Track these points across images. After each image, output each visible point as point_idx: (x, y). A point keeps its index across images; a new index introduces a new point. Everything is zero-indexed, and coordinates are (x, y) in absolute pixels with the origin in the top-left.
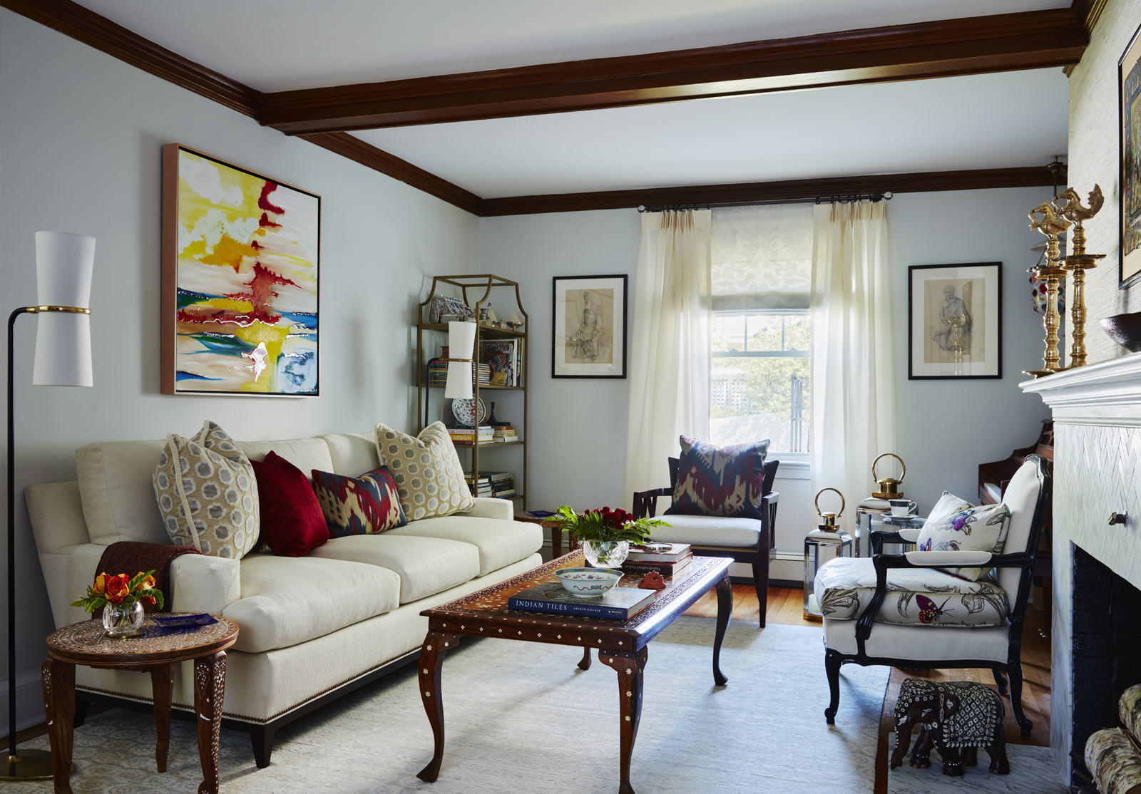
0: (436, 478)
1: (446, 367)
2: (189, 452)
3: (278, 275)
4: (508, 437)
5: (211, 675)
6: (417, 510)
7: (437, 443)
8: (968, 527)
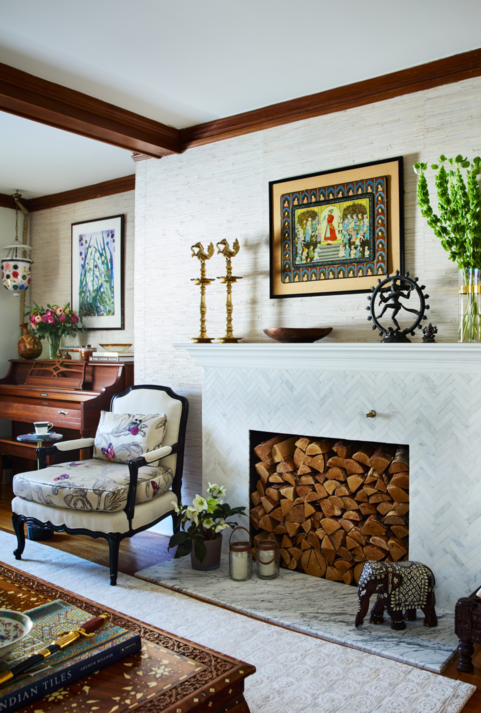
8: (142, 431)
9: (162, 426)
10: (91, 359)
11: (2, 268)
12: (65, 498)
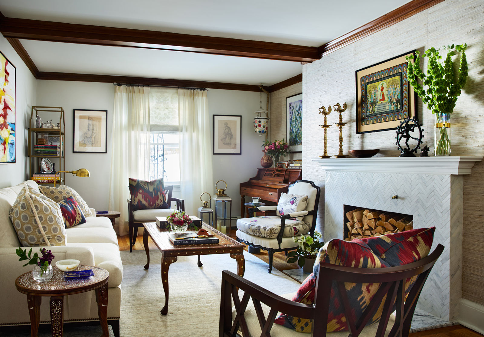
3: (8, 105)
8: (296, 203)
9: (305, 201)
10: (289, 168)
11: (254, 122)
12: (252, 230)
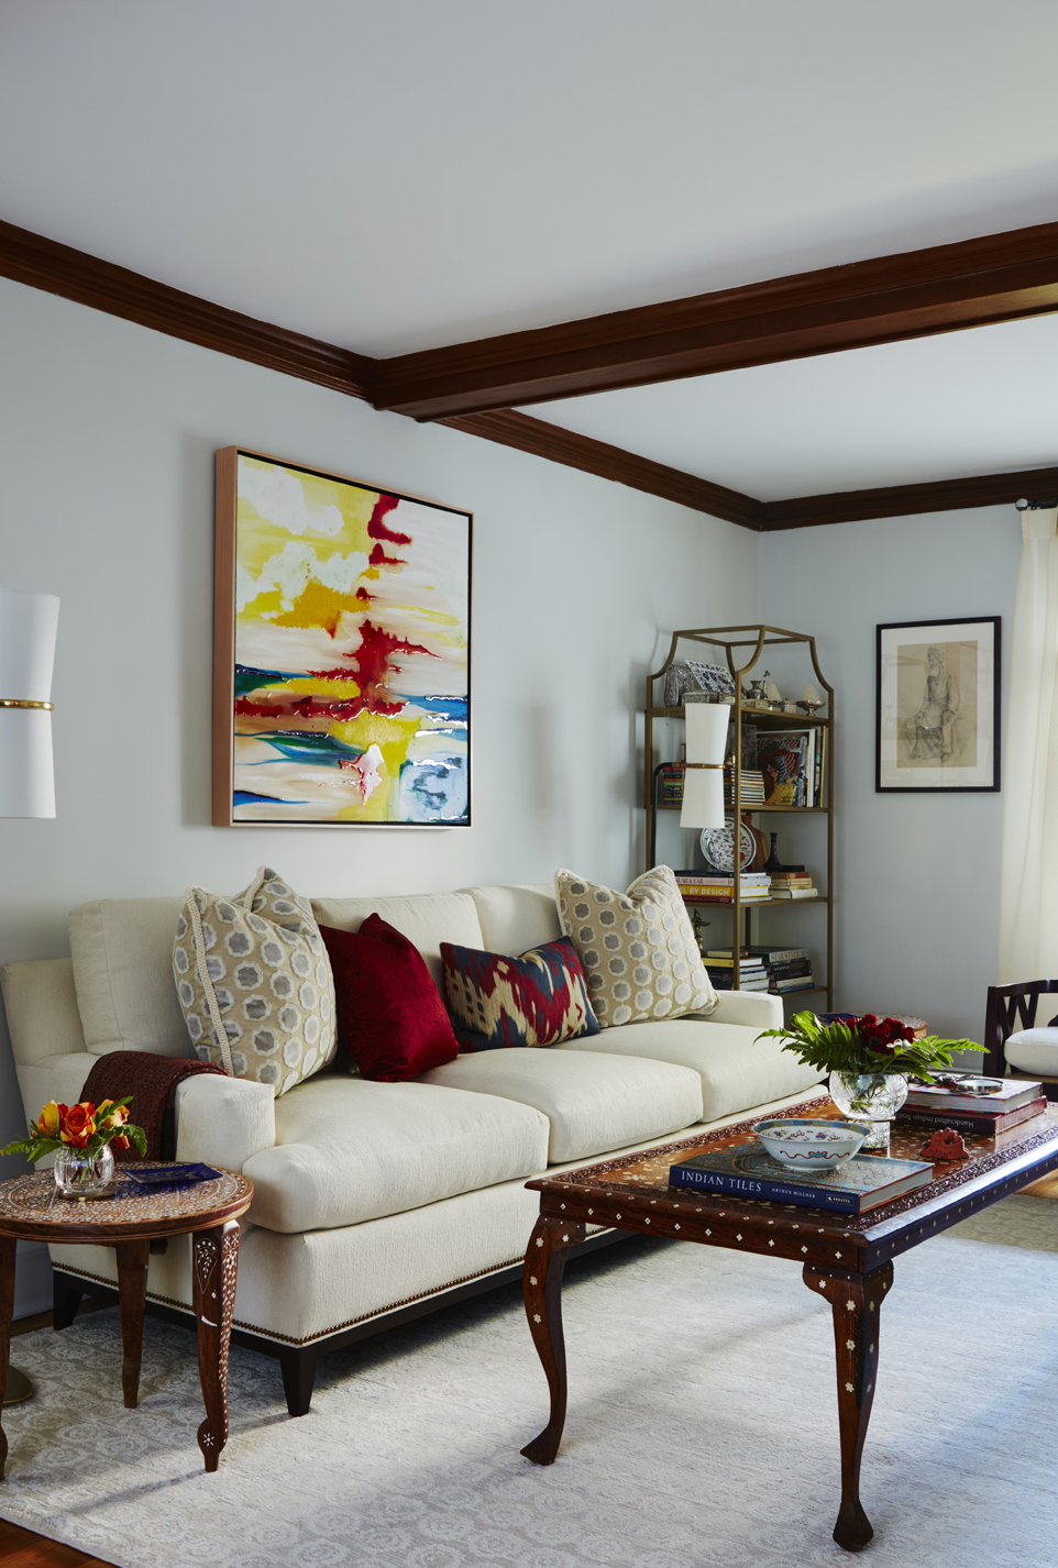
0: (650, 958)
1: (681, 777)
2: (217, 916)
3: (401, 639)
4: (798, 889)
5: (218, 1256)
6: (618, 1009)
7: (653, 900)
